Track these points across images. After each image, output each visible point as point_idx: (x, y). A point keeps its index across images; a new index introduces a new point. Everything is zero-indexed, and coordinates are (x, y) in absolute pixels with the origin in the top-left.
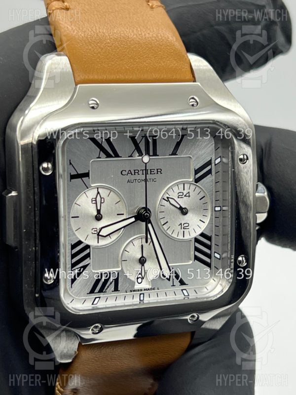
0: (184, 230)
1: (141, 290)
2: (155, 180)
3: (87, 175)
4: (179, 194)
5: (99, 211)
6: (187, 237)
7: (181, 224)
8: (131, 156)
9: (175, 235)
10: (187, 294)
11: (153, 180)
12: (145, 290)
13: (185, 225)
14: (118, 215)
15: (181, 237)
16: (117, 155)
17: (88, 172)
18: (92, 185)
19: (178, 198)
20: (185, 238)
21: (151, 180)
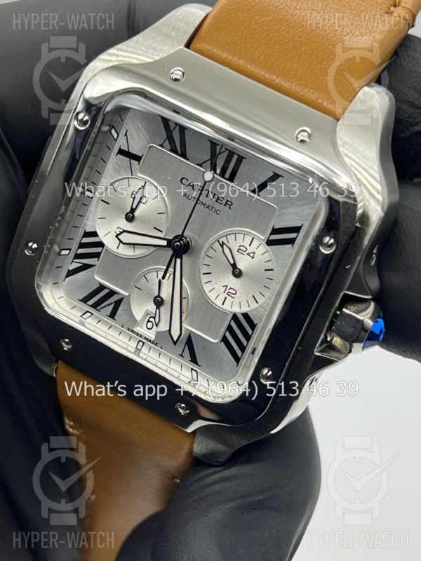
0: (227, 296)
1: (141, 336)
2: (218, 212)
3: (138, 158)
4: (241, 248)
5: (133, 210)
6: (227, 307)
7: (227, 286)
8: (200, 165)
9: (212, 296)
10: (196, 379)
11: (216, 211)
12: (145, 338)
13: (231, 291)
14: (155, 228)
15: (219, 302)
16: (184, 155)
17: (141, 155)
18: (138, 174)
19: (238, 251)
20: (224, 307)
21: (213, 210)
